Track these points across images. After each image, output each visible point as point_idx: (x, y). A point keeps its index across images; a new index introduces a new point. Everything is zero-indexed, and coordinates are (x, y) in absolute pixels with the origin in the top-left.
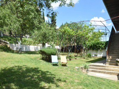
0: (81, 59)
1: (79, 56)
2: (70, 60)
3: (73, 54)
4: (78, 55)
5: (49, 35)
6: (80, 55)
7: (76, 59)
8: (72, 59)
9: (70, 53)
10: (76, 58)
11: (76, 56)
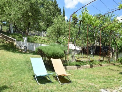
0: (109, 65)
1: (106, 62)
2: (91, 66)
3: (96, 58)
4: (105, 59)
5: (64, 31)
6: (107, 60)
7: (101, 65)
8: (94, 65)
9: (92, 56)
10: (101, 63)
11: (101, 61)
